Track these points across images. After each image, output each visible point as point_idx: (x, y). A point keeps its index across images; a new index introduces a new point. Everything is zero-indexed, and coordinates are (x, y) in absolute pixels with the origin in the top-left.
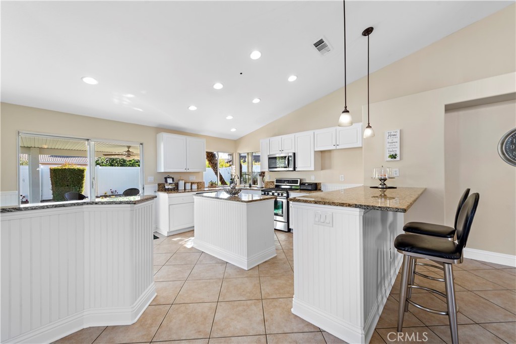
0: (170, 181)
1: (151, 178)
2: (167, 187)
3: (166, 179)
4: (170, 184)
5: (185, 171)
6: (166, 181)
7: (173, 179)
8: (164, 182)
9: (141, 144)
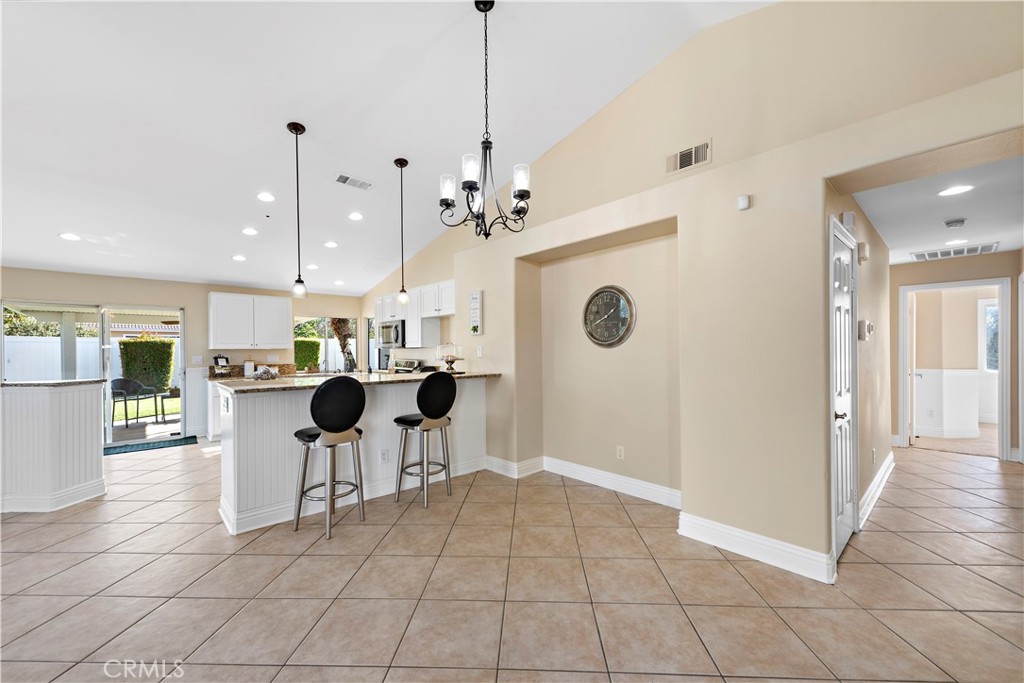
0: (222, 362)
1: (197, 358)
2: (217, 371)
3: (216, 359)
4: (223, 366)
5: (252, 348)
6: (217, 363)
7: (227, 359)
8: (214, 364)
9: (182, 309)
